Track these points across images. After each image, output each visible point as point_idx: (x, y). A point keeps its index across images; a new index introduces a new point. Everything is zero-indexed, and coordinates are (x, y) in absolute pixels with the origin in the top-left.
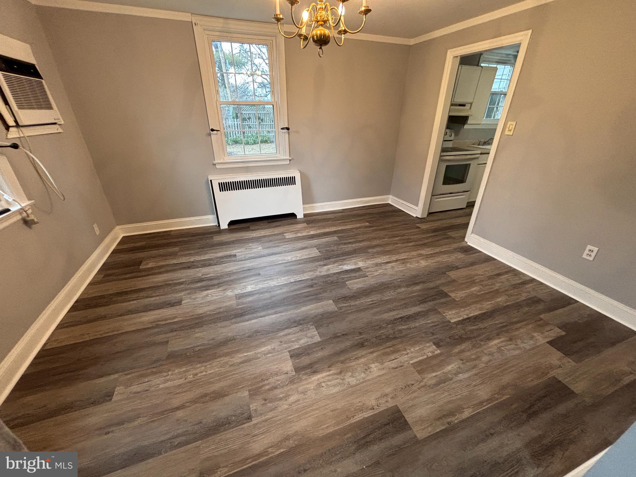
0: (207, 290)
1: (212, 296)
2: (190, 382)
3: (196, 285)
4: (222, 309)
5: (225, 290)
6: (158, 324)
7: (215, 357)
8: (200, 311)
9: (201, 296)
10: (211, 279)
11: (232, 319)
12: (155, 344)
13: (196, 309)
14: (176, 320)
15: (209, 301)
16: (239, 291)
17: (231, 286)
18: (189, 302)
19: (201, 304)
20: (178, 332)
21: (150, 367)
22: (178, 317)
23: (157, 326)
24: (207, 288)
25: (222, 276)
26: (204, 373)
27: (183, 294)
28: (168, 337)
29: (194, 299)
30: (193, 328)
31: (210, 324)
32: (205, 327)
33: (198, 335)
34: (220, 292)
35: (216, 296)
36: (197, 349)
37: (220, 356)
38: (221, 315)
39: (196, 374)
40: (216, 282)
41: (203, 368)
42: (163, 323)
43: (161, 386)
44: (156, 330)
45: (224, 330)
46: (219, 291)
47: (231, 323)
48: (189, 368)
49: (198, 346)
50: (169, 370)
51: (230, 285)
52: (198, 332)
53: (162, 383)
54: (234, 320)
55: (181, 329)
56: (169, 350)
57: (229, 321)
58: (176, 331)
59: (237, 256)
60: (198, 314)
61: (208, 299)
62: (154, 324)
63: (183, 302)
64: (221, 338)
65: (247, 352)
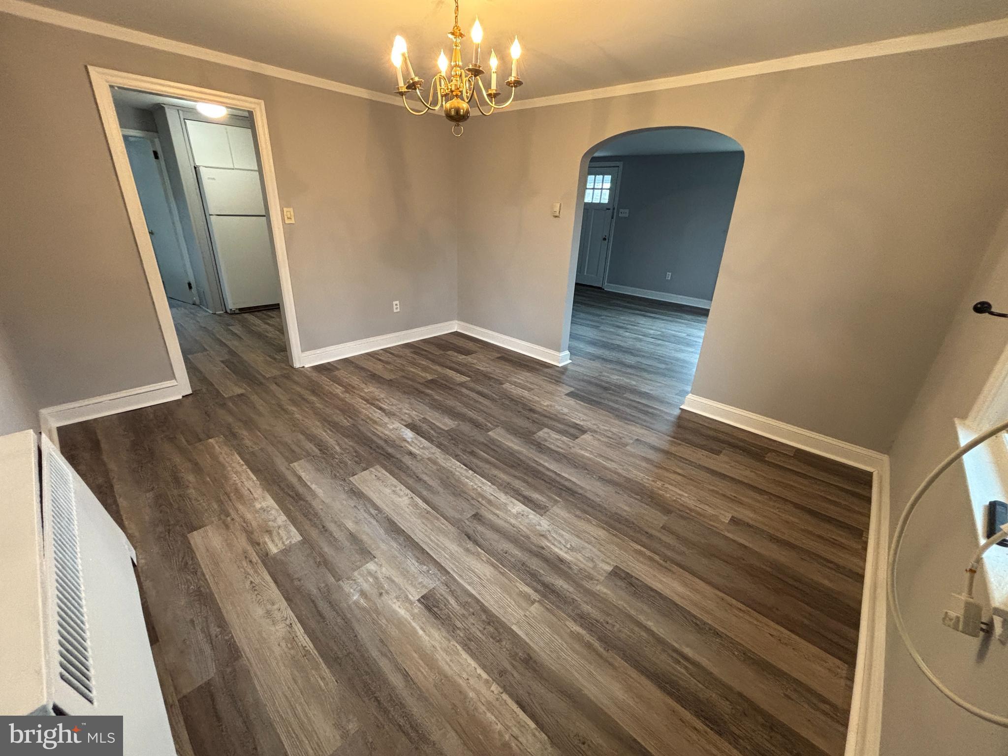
0: (561, 560)
1: (567, 541)
2: (661, 480)
3: (566, 586)
4: (577, 513)
5: (542, 535)
6: (664, 561)
7: (628, 480)
8: (602, 533)
9: (579, 556)
10: (532, 577)
11: (581, 494)
12: (678, 537)
13: (603, 540)
14: (639, 547)
15: (578, 537)
16: (531, 516)
17: (528, 532)
18: (603, 561)
19: (589, 543)
20: (647, 529)
21: (691, 517)
22: (633, 549)
23: (666, 558)
24: (557, 565)
25: (513, 567)
26: (647, 477)
27: (598, 588)
28: (659, 532)
29: (592, 560)
30: (627, 520)
31: (605, 509)
32: (614, 510)
33: (626, 508)
34: (550, 538)
35: (562, 536)
36: (638, 497)
37: (625, 477)
38: (585, 507)
39: (653, 481)
40: (535, 564)
41: (644, 480)
42: (657, 558)
43: (686, 495)
44: (669, 553)
45: (601, 493)
46: (549, 541)
47: (586, 492)
48: (655, 489)
49: (636, 499)
50: (674, 501)
51: (528, 537)
52: (625, 511)
53: (684, 496)
54: (580, 491)
55: (640, 530)
56: (666, 518)
57: (585, 494)
58: (647, 533)
59: (424, 592)
60: (607, 531)
61: (575, 541)
62: (668, 565)
63: (609, 568)
64: (610, 489)
65: (601, 463)
